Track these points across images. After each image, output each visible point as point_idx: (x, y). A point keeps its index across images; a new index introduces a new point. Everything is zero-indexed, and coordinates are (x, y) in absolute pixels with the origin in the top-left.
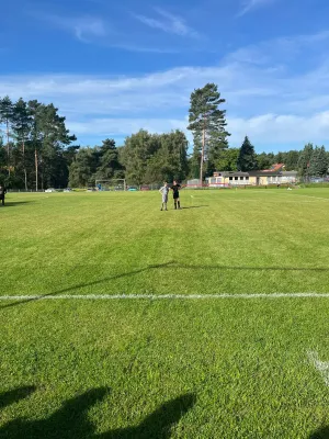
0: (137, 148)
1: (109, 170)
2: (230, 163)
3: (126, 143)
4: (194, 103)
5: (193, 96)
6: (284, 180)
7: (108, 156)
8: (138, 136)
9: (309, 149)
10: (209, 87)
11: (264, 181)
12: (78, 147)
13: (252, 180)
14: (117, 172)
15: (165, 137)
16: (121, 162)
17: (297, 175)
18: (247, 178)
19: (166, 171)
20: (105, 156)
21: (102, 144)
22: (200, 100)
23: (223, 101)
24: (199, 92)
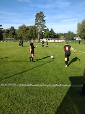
0: (22, 30)
1: (12, 35)
2: (48, 35)
3: (19, 28)
4: (37, 17)
5: (36, 15)
6: (61, 41)
7: (12, 32)
8: (22, 26)
9: (69, 32)
10: (41, 12)
11: (56, 41)
12: (3, 28)
13: (53, 40)
14: (15, 36)
15: (30, 27)
16: (16, 33)
17: (65, 40)
18: (51, 40)
19: (29, 37)
20: (11, 31)
21: (10, 28)
22: (38, 16)
23: (45, 17)
24: (38, 14)
